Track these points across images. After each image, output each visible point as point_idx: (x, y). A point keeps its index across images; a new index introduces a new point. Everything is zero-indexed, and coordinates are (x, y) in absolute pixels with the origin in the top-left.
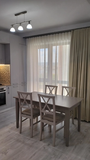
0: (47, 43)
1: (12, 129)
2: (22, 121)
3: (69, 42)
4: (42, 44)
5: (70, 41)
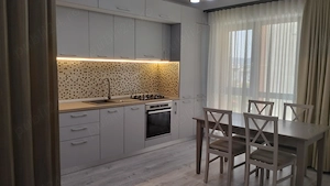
0: (252, 20)
1: (189, 174)
2: (209, 162)
3: (299, 18)
4: (240, 22)
5: (301, 15)
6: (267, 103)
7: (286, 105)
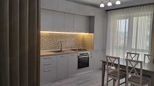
2: (108, 81)
4: (123, 15)
6: (136, 54)
7: (145, 55)
